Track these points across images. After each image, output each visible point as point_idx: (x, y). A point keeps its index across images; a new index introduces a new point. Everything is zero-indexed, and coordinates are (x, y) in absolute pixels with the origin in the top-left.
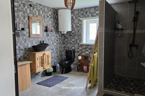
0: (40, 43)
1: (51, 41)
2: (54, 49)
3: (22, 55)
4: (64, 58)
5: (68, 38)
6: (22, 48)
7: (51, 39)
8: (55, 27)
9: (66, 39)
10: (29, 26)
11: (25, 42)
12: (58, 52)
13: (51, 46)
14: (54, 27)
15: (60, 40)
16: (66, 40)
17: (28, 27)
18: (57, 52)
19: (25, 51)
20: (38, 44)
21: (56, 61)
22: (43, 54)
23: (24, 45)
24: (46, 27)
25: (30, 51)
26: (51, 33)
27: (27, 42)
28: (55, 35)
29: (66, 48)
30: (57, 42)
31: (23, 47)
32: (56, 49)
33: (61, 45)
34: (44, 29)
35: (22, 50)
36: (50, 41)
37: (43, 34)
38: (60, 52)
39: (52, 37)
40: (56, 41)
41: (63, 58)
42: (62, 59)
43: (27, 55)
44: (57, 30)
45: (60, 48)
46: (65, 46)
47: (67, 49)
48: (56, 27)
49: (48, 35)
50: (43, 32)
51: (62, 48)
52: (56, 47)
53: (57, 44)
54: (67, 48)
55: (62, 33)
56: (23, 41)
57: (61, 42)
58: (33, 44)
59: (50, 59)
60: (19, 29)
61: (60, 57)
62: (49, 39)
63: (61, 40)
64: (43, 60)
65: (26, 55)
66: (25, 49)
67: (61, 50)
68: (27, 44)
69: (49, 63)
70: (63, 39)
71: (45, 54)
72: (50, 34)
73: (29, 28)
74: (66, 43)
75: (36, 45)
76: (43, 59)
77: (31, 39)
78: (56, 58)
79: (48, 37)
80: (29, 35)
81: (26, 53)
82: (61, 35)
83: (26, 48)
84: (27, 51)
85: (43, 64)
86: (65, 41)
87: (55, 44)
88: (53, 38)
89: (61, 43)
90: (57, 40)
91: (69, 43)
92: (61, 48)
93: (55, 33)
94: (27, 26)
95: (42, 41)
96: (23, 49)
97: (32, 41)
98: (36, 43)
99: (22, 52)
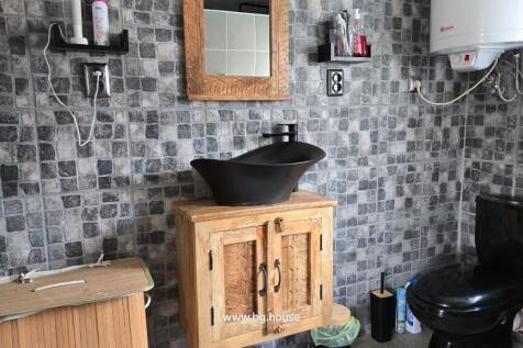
0: (269, 142)
1: (364, 126)
2: (381, 181)
3: (131, 215)
4: (464, 247)
5: (503, 108)
6: (126, 171)
7: (365, 111)
8: (406, 23)
9: (491, 109)
10: (179, 21)
11: (152, 132)
12: (421, 203)
13: (363, 162)
14: (397, 23)
15: (438, 121)
16: (493, 119)
17: (173, 29)
18: (409, 202)
19: (153, 192)
20: (251, 146)
21: (395, 260)
22: (265, 226)
23: (142, 149)
24: (327, 27)
25: (188, 191)
26: (366, 73)
27: (169, 133)
28: (403, 88)
29: (484, 181)
30: (411, 136)
31: (137, 166)
32: (400, 180)
33: (443, 158)
34: (311, 41)
35: (124, 182)
36: (355, 125)
37: (302, 74)
38: (433, 203)
39: (375, 100)
40: (401, 126)
41: (459, 243)
42: (448, 248)
43: (171, 222)
44: (416, 49)
45: (435, 177)
46: (476, 164)
47: (496, 189)
48: (416, 24)
49: (334, 88)
50: (301, 60)
51: (452, 176)
52: (402, 167)
53: (411, 146)
54: (497, 180)
55: (458, 64)
56: (134, 126)
57: (446, 133)
58: (213, 144)
59: (325, 259)
60: (85, 42)
61: (431, 236)
62: (345, 112)
63: (447, 122)
64: (264, 266)
65: (158, 222)
66: (152, 178)
67: (443, 187)
68: (170, 148)
69: (316, 291)
70: (467, 110)
71: (278, 222)
72: (355, 75)
73: (181, 36)
74: (491, 140)
75: (237, 153)
76: (260, 261)
77: (197, 113)
78: (399, 246)
79: (342, 102)
80: (183, 82)
81: (157, 209)
82: (448, 87)
83: (162, 171)
84: (170, 192)
85: (260, 300)
86: (479, 131)
87: (399, 149)
88: (381, 105)
89: (446, 144)
90: (413, 124)
91: (509, 147)
92: (444, 177)
93: (404, 73)
94: (163, 22)
95: (286, 129)
96: (139, 178)
97: (211, 128)
98: (239, 142)
99: (124, 198)
